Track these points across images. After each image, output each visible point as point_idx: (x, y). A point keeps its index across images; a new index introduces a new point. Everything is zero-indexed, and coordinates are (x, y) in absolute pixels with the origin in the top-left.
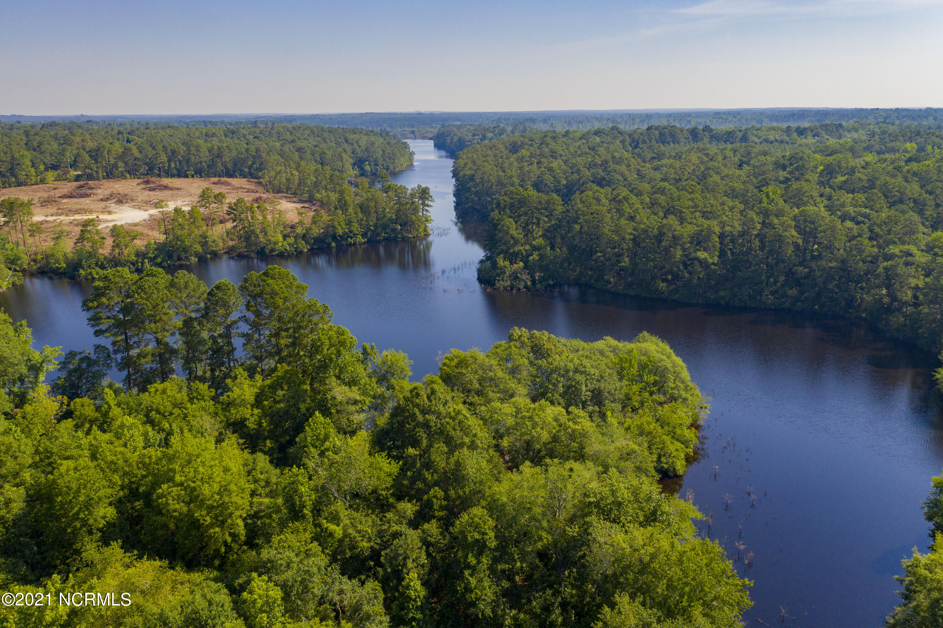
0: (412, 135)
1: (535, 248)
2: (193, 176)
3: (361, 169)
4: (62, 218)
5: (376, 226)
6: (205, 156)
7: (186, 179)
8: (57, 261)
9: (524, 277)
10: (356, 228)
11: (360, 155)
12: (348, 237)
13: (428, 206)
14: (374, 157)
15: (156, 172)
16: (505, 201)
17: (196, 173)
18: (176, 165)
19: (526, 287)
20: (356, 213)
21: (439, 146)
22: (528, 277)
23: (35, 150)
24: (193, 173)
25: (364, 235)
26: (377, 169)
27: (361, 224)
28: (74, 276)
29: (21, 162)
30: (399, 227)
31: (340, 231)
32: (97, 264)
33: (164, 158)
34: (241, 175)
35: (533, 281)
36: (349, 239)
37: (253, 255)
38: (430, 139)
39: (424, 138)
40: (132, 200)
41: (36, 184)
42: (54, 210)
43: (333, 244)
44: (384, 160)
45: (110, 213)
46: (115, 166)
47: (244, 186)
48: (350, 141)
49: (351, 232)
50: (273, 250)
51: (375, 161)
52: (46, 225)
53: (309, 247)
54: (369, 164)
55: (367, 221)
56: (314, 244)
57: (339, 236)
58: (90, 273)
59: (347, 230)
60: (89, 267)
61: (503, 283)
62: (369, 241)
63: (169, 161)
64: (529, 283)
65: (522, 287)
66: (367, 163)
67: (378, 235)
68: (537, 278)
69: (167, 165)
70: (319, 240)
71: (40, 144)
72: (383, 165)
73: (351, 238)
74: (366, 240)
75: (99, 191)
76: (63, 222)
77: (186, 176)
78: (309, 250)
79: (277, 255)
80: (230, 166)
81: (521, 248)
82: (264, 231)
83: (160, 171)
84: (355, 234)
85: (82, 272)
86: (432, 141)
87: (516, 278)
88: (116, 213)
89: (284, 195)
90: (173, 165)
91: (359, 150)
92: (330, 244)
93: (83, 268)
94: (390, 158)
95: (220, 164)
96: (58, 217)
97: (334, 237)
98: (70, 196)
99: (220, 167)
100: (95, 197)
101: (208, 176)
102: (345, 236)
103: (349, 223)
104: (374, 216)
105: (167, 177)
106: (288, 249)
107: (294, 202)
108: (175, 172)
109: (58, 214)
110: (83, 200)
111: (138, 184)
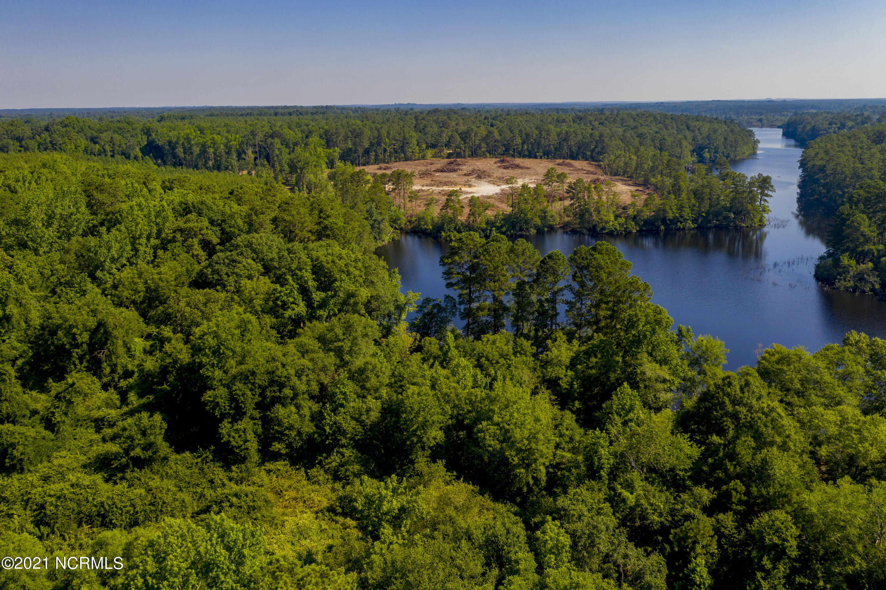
0: (760, 124)
2: (541, 158)
3: (700, 156)
4: (434, 188)
5: (708, 213)
6: (554, 139)
7: (535, 160)
8: (426, 224)
9: (872, 279)
10: (687, 213)
11: (700, 142)
12: (678, 221)
13: (767, 195)
14: (715, 144)
15: (511, 152)
16: (859, 195)
17: (544, 155)
18: (528, 147)
20: (689, 199)
21: (787, 135)
22: (877, 279)
23: (420, 132)
24: (541, 154)
25: (694, 221)
26: (716, 157)
27: (692, 210)
28: (437, 236)
29: (409, 141)
30: (733, 216)
31: (670, 215)
32: (455, 229)
33: (519, 141)
34: (583, 158)
35: (883, 286)
36: (679, 224)
37: (585, 231)
38: (779, 127)
39: (772, 126)
40: (489, 176)
41: (418, 159)
42: (428, 181)
43: (662, 227)
44: (725, 148)
45: (470, 186)
46: (479, 146)
47: (585, 168)
48: (692, 128)
49: (681, 217)
50: (603, 228)
51: (715, 148)
52: (421, 193)
53: (638, 229)
54: (709, 152)
55: (699, 207)
56: (643, 226)
57: (669, 220)
58: (449, 235)
59: (677, 215)
60: (449, 230)
61: (845, 283)
62: (699, 227)
63: (523, 143)
64: (877, 286)
65: (867, 289)
66: (707, 150)
67: (709, 221)
69: (520, 147)
70: (649, 222)
71: (425, 126)
72: (723, 153)
73: (681, 222)
74: (696, 225)
75: (464, 167)
76: (434, 192)
77: (536, 157)
78: (637, 231)
79: (607, 233)
80: (574, 149)
81: (873, 247)
82: (598, 211)
83: (514, 152)
84: (685, 219)
85: (443, 234)
87: (862, 279)
88: (475, 186)
89: (621, 178)
90: (526, 147)
91: (699, 137)
92: (659, 227)
93: (444, 231)
94: (731, 146)
95: (565, 147)
96: (431, 188)
97: (664, 221)
98: (442, 171)
99: (565, 150)
100: (460, 172)
101: (555, 158)
102: (675, 221)
103: (681, 208)
104: (707, 202)
105: (520, 157)
106: (618, 228)
107: (629, 185)
108: (527, 153)
109: (431, 185)
110: (451, 174)
111: (495, 163)
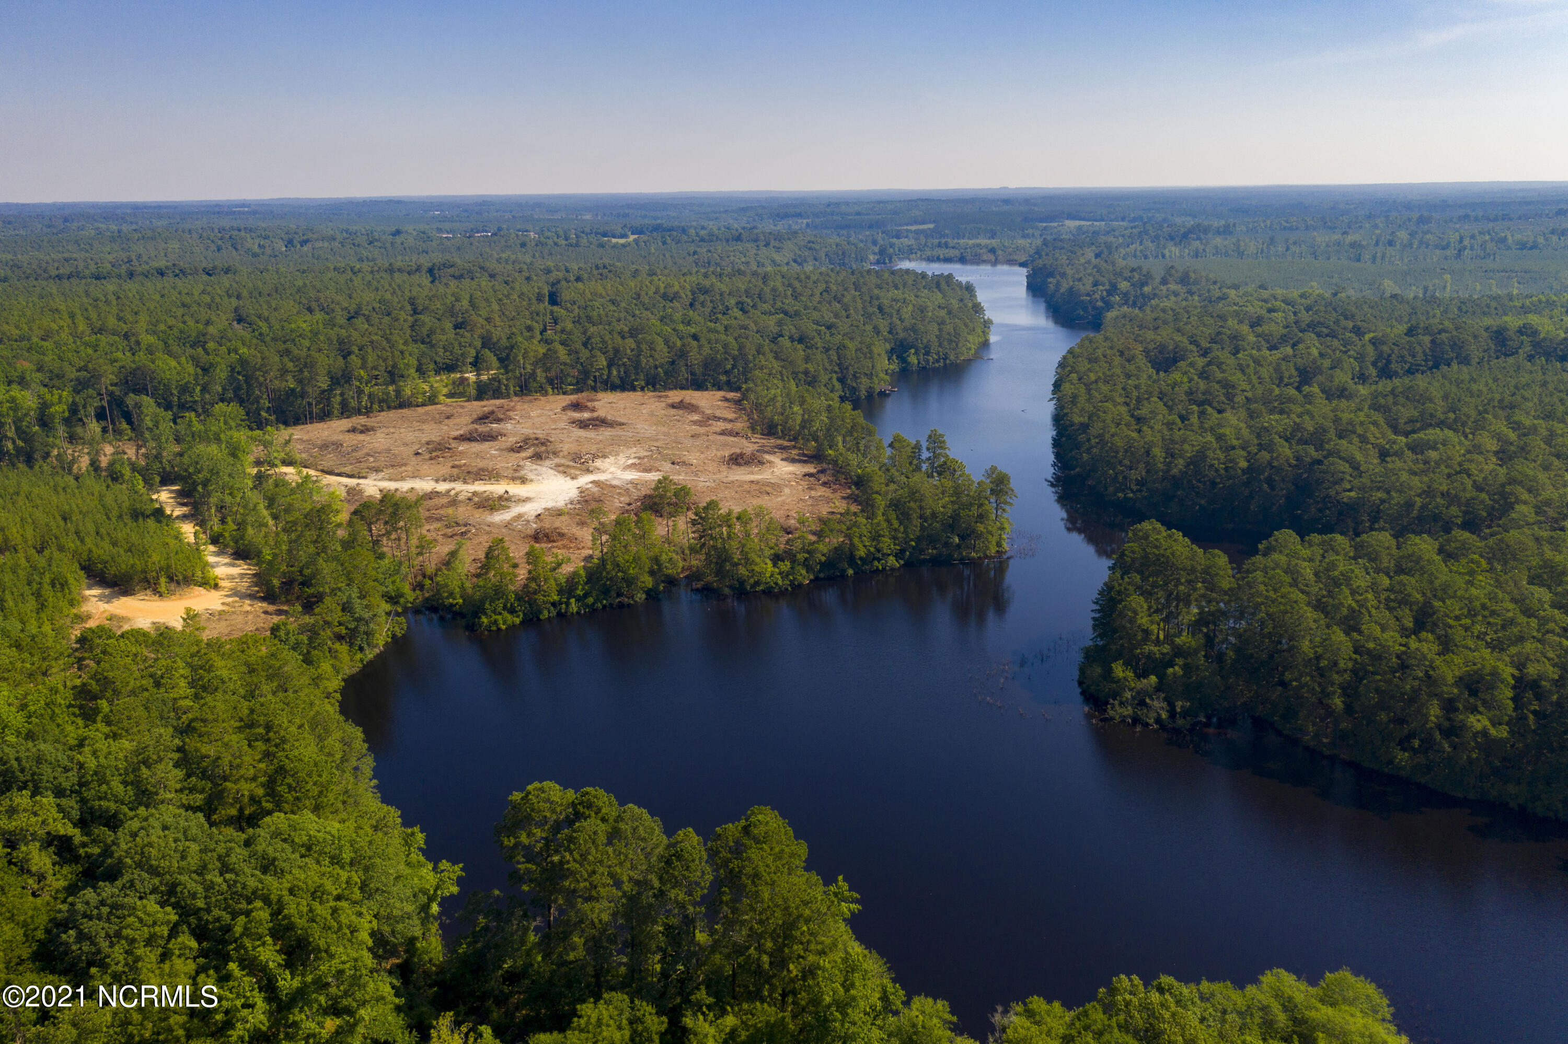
0: (992, 258)
1: (1178, 652)
2: (642, 389)
3: (903, 359)
4: (458, 486)
5: (918, 539)
6: (662, 354)
7: (631, 394)
8: (451, 594)
9: (1156, 704)
10: (887, 544)
11: (902, 335)
12: (874, 559)
13: (1006, 503)
14: (925, 341)
15: (591, 382)
17: (647, 384)
18: (619, 372)
19: (1158, 720)
20: (888, 521)
21: (1036, 288)
22: (1165, 705)
23: (423, 342)
24: (643, 383)
25: (899, 555)
26: (928, 361)
27: (894, 538)
28: (473, 624)
29: (405, 373)
30: (957, 540)
31: (862, 552)
32: (505, 608)
33: (602, 362)
34: (714, 385)
35: (1172, 714)
36: (876, 563)
37: (727, 591)
40: (555, 453)
41: (423, 405)
42: (445, 470)
43: (850, 572)
44: (940, 345)
45: (524, 481)
46: (533, 375)
47: (718, 413)
48: (887, 310)
49: (879, 551)
50: (757, 583)
51: (926, 347)
52: (436, 501)
53: (812, 577)
54: (916, 353)
55: (905, 532)
56: (820, 571)
57: (861, 558)
58: (496, 621)
59: (872, 549)
60: (494, 612)
61: (1120, 711)
62: (908, 565)
63: (610, 366)
64: (1164, 715)
65: (1151, 721)
66: (913, 351)
67: (922, 551)
68: (1179, 710)
69: (606, 372)
70: (829, 564)
72: (938, 354)
73: (879, 560)
74: (902, 562)
75: (508, 426)
76: (461, 498)
77: (633, 389)
78: (811, 581)
79: (764, 591)
80: (698, 370)
81: (1155, 649)
82: (747, 561)
83: (595, 381)
84: (884, 555)
85: (485, 620)
86: (1024, 271)
87: (1142, 703)
88: (531, 481)
89: (780, 442)
90: (615, 373)
91: (899, 326)
92: (844, 571)
93: (485, 614)
94: (950, 341)
95: (683, 369)
96: (452, 485)
97: (852, 559)
98: (468, 438)
99: (684, 373)
100: (504, 442)
101: (666, 388)
102: (871, 558)
103: (876, 537)
104: (917, 522)
105: (605, 390)
106: (780, 582)
107: (793, 461)
108: (618, 382)
109: (453, 479)
110: (486, 446)
111: (564, 409)
